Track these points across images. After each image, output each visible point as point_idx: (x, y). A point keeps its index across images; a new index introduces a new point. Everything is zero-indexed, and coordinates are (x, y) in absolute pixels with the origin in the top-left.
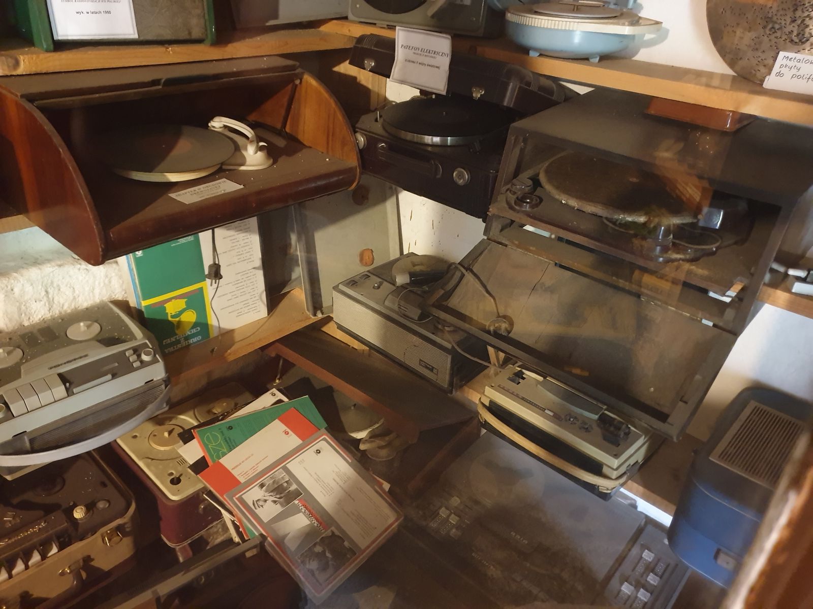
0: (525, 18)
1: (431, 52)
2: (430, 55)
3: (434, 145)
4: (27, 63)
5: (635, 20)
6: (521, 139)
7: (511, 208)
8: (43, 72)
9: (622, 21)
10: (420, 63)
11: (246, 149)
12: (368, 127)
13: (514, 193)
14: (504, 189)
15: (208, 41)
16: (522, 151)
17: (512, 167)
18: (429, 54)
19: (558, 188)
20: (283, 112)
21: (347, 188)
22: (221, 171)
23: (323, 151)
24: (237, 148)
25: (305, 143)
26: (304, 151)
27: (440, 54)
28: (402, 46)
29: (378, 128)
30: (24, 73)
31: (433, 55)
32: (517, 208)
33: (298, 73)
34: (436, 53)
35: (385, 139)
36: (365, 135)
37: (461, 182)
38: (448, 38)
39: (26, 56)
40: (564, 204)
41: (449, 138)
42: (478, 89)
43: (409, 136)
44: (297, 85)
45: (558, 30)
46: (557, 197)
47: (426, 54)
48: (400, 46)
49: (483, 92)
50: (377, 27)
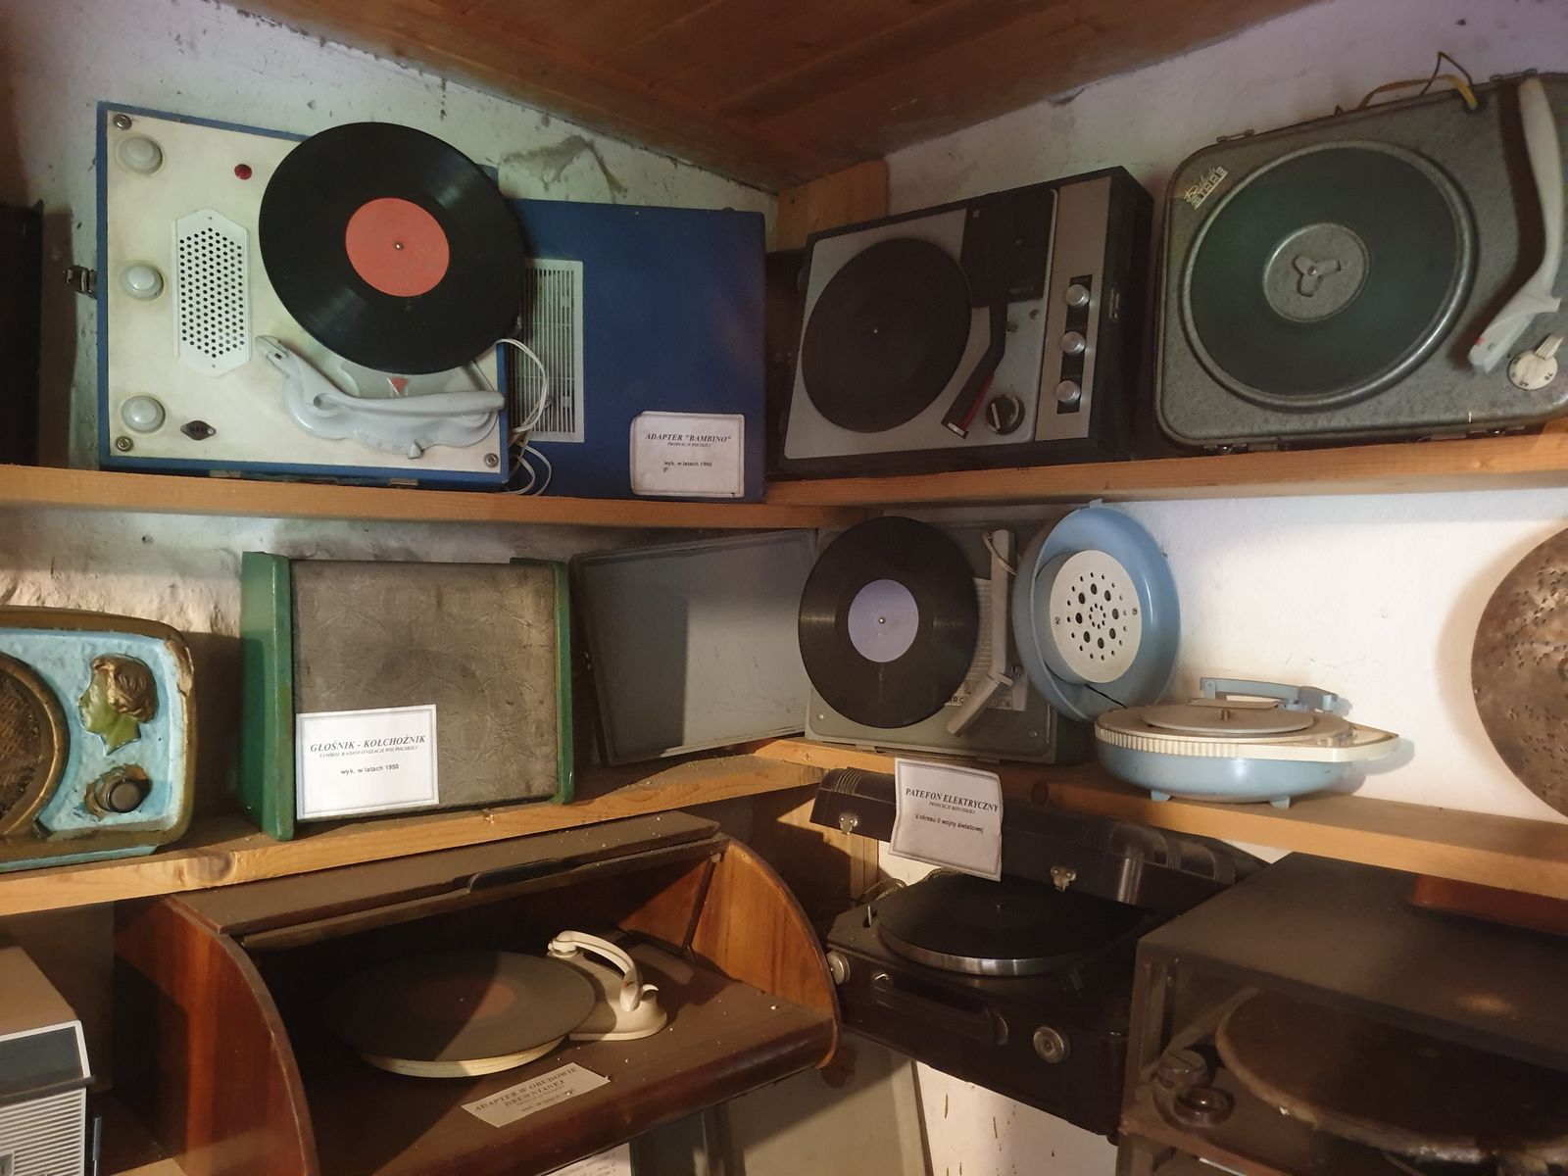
0: (1134, 738)
1: (963, 802)
2: (963, 807)
3: (985, 976)
4: (244, 864)
5: (1345, 733)
6: (1165, 969)
7: (1169, 1120)
8: (268, 877)
9: (1319, 737)
10: (944, 822)
11: (617, 998)
12: (852, 939)
13: (1170, 1085)
14: (1145, 1073)
15: (560, 798)
16: (1170, 992)
17: (1155, 1025)
18: (960, 806)
19: (1261, 1075)
20: (689, 915)
21: (813, 1064)
22: (567, 1048)
23: (766, 990)
24: (600, 996)
25: (730, 973)
26: (730, 989)
27: (982, 806)
28: (908, 791)
29: (870, 941)
30: (235, 882)
31: (967, 807)
32: (1182, 1120)
33: (717, 842)
34: (973, 804)
35: (885, 964)
36: (847, 956)
37: (1051, 1054)
38: (995, 779)
39: (244, 852)
40: (1286, 1116)
41: (1015, 961)
42: (1063, 871)
43: (935, 958)
44: (714, 864)
45: (1199, 757)
46: (1266, 1098)
47: (955, 805)
48: (904, 791)
49: (1074, 877)
50: (856, 751)
